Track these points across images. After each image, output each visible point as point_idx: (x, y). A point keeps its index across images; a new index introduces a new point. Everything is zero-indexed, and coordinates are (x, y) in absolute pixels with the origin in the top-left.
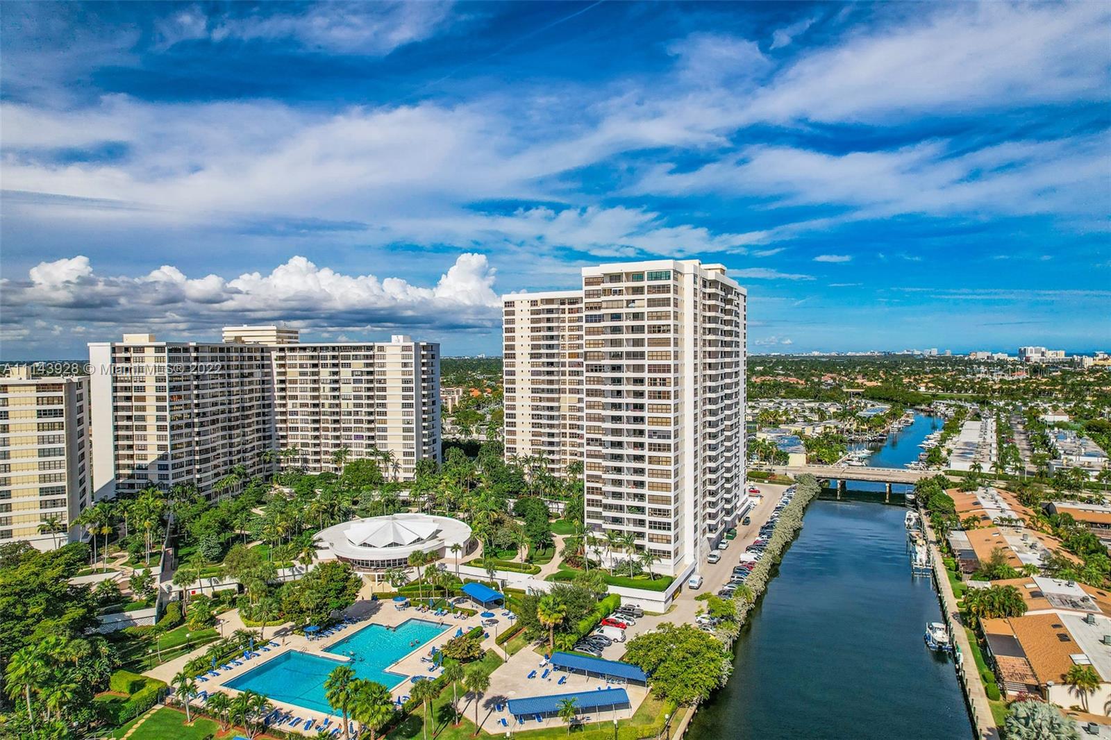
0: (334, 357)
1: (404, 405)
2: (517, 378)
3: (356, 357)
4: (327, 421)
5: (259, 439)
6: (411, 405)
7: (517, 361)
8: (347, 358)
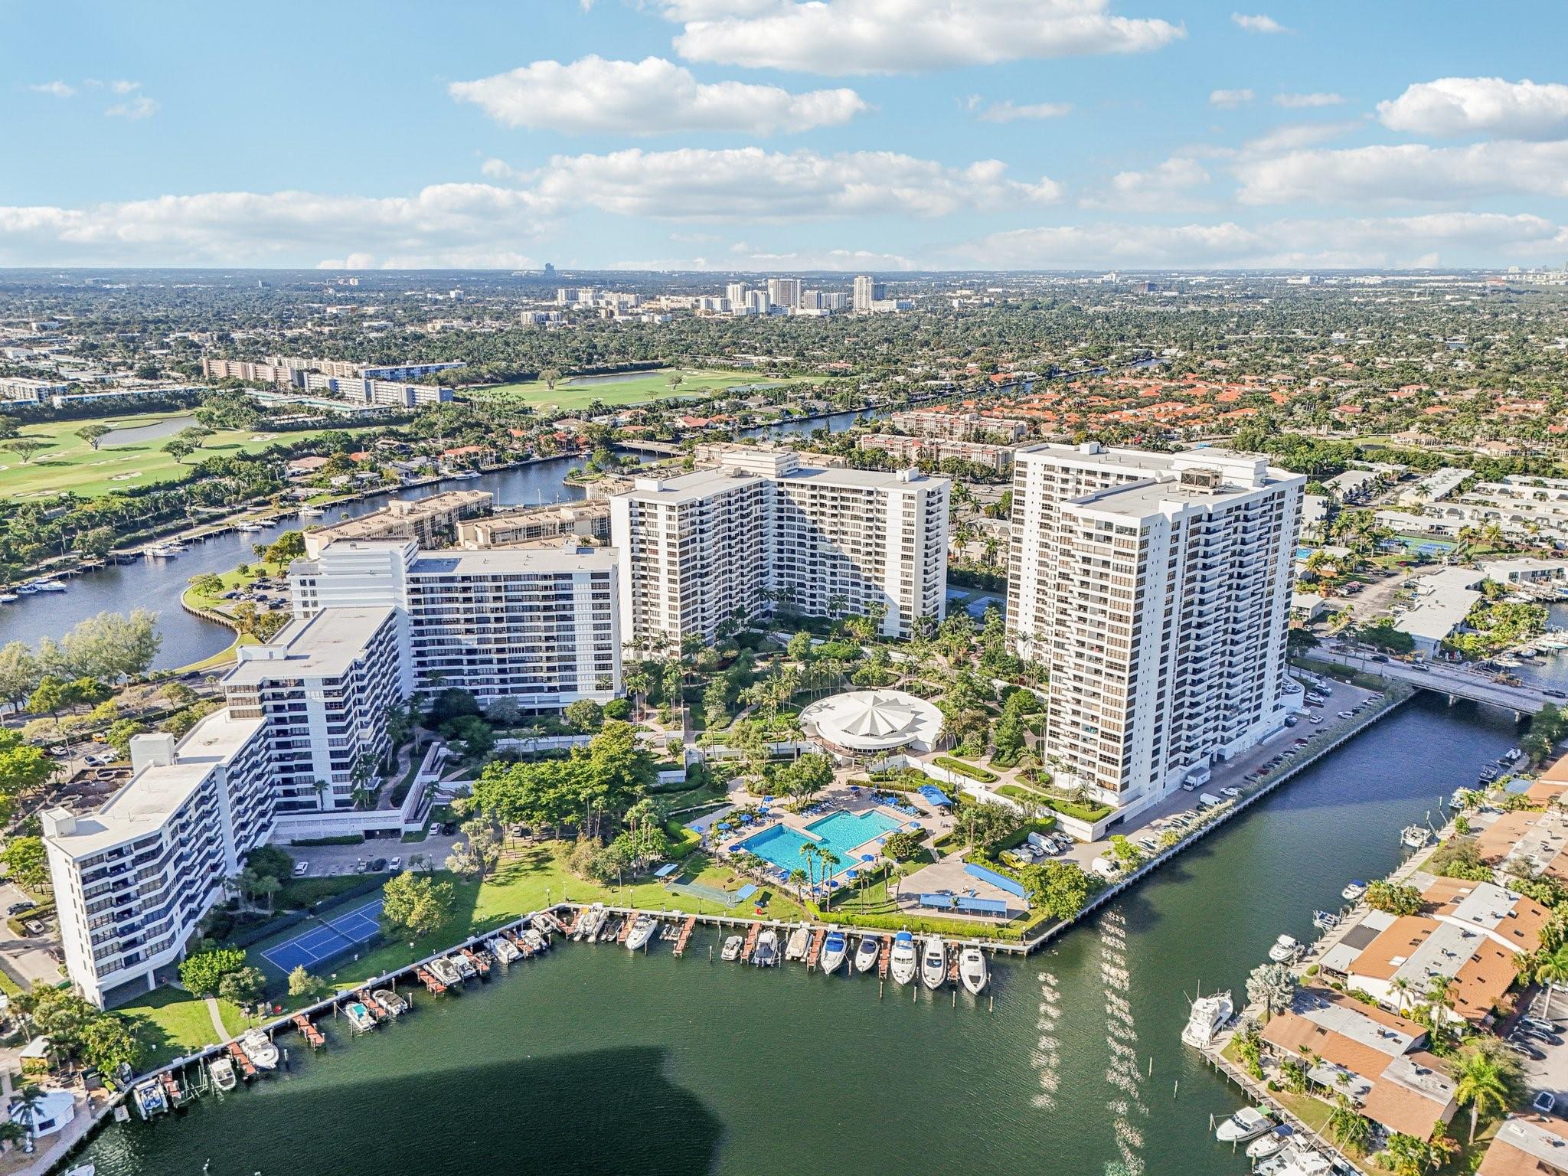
0: (834, 499)
1: (903, 557)
2: (1024, 546)
3: (855, 500)
4: (824, 564)
5: (757, 576)
6: (910, 558)
7: (1026, 528)
8: (847, 499)
